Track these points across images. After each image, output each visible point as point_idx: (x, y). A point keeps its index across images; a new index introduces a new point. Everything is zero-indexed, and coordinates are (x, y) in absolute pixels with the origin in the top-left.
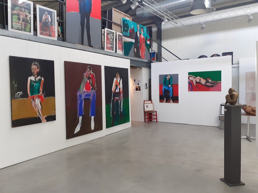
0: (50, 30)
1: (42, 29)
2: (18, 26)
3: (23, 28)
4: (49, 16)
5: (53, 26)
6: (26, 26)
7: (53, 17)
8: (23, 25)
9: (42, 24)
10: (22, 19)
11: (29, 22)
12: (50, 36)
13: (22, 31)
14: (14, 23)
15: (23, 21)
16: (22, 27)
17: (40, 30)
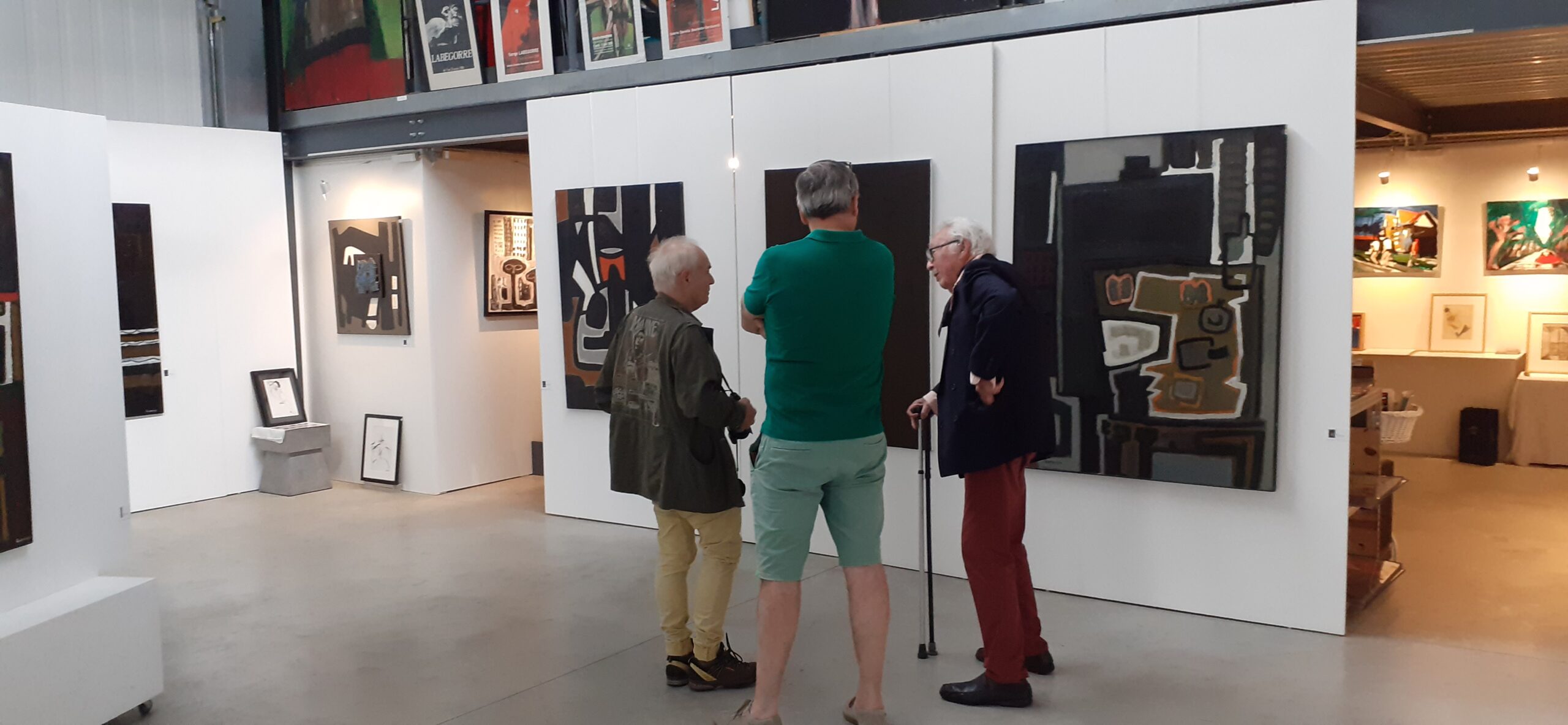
0: (701, 19)
2: (605, 44)
3: (617, 45)
6: (622, 35)
8: (616, 34)
10: (610, 15)
11: (630, 14)
12: (703, 38)
13: (615, 57)
14: (598, 38)
15: (614, 21)
16: (614, 44)
17: (671, 30)
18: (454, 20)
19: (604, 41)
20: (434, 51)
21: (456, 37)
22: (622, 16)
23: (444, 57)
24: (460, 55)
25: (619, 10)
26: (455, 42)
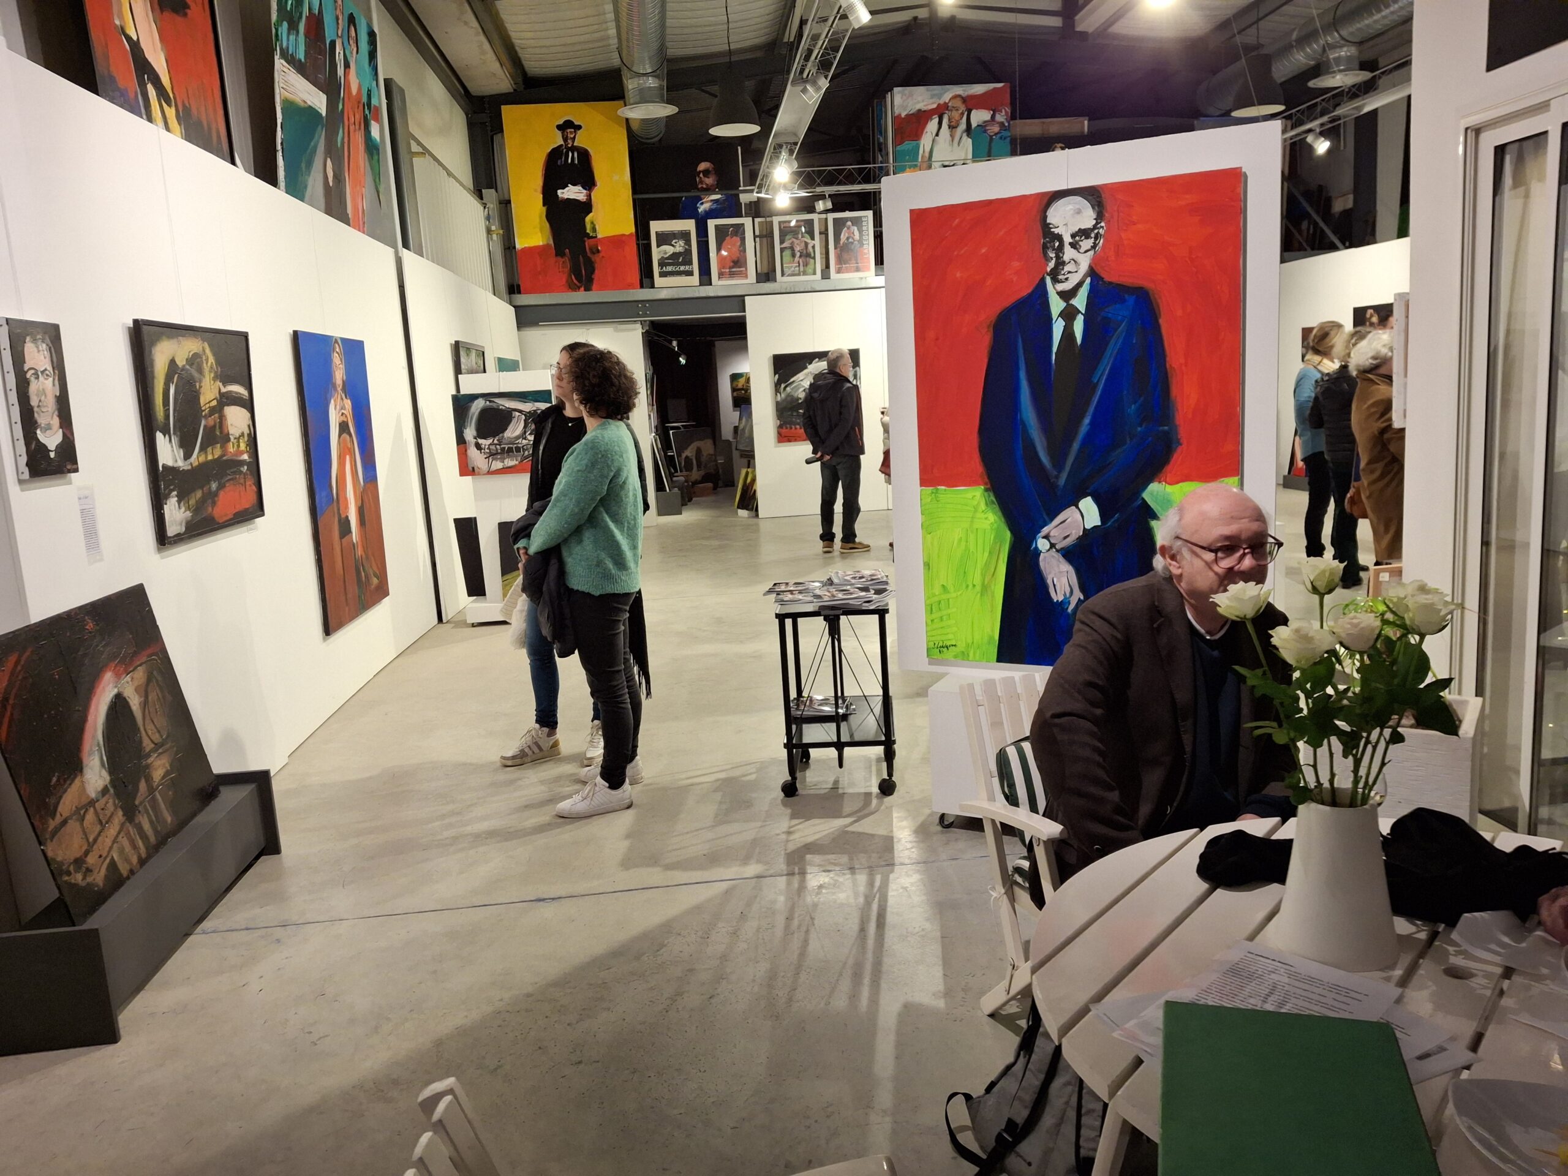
0: (856, 260)
1: (840, 260)
2: (793, 268)
3: (802, 270)
4: (856, 228)
5: (865, 246)
6: (806, 265)
7: (864, 228)
8: (801, 264)
9: (841, 250)
10: (798, 254)
11: (812, 255)
12: (858, 270)
13: (799, 275)
14: (787, 265)
15: (800, 256)
16: (800, 269)
17: (836, 264)
18: (681, 248)
19: (791, 267)
20: (662, 264)
21: (681, 258)
22: (807, 255)
23: (669, 269)
24: (682, 268)
25: (805, 252)
26: (680, 260)
